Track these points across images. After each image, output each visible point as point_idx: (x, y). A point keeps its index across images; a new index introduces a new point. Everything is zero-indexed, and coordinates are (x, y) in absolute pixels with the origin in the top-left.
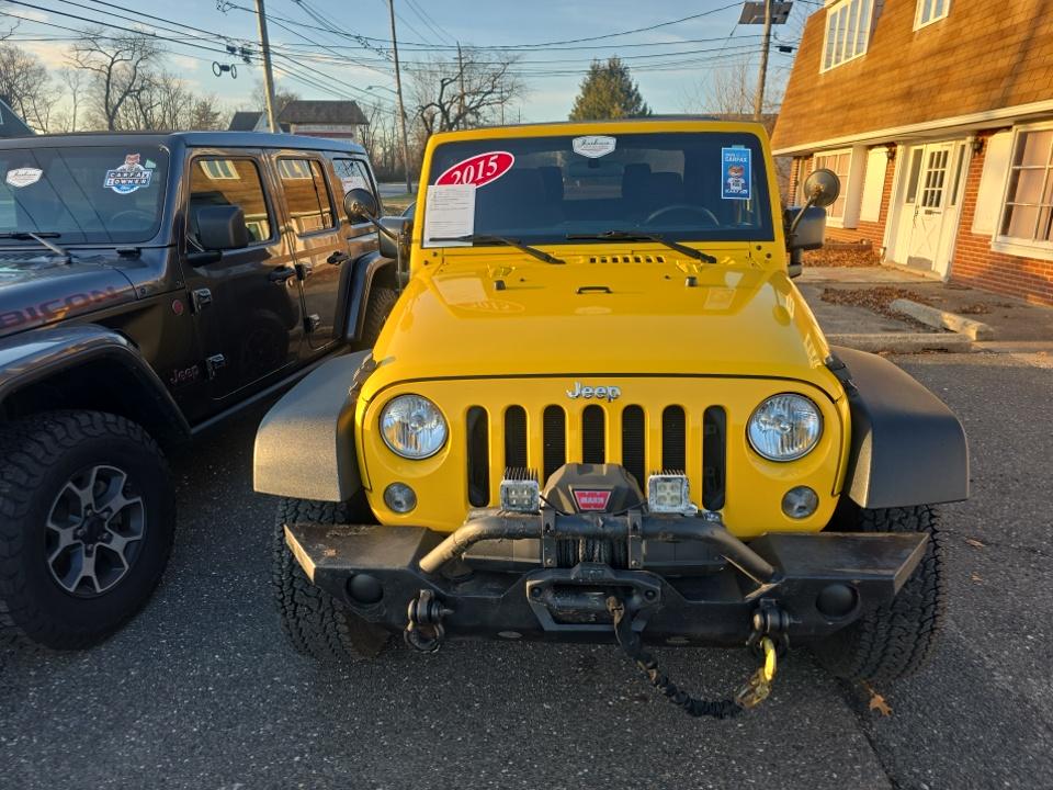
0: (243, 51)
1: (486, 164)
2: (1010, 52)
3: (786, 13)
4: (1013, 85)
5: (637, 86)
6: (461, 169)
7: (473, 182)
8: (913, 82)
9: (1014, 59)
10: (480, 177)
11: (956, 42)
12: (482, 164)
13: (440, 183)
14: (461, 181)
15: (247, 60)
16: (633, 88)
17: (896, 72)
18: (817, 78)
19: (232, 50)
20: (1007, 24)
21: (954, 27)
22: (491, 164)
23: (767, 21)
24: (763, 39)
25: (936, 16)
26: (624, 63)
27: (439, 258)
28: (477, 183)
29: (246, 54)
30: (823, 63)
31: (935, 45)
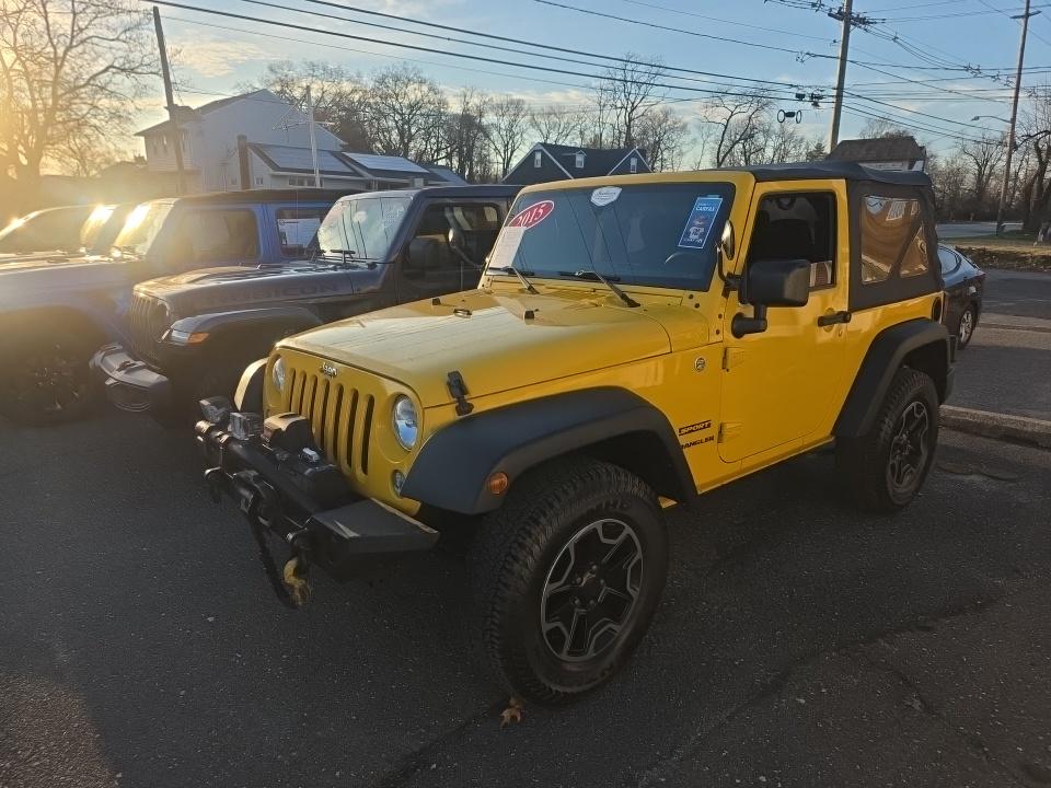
0: (812, 96)
6: (524, 214)
10: (531, 221)
13: (510, 225)
15: (816, 104)
19: (800, 97)
28: (528, 225)
29: (816, 100)
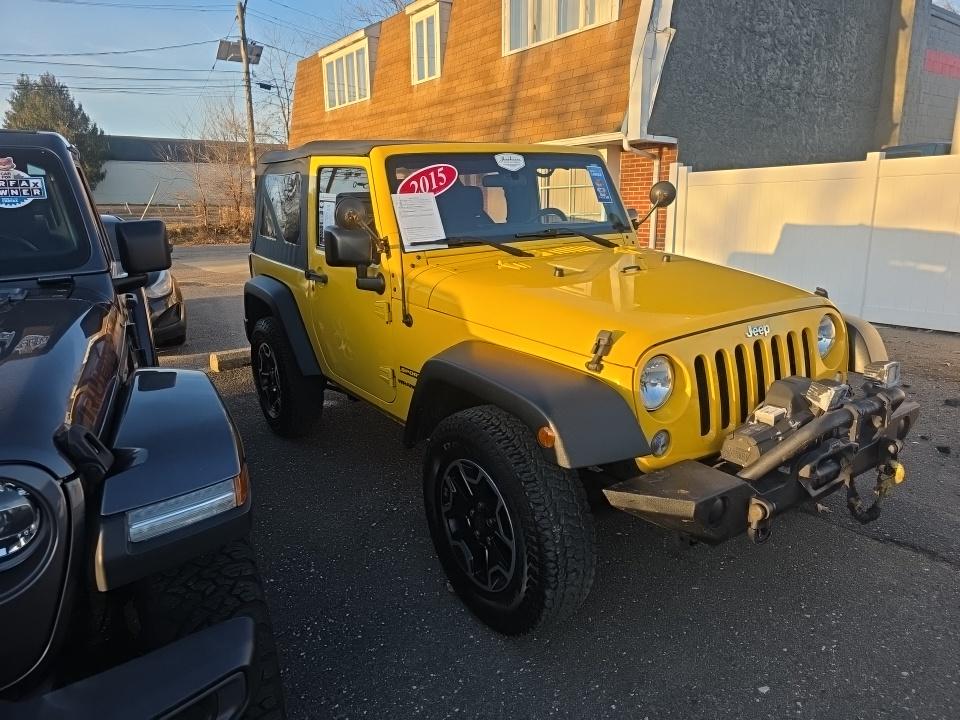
1: (436, 175)
2: (500, 108)
3: (259, 56)
4: (510, 131)
5: (81, 106)
6: (416, 178)
7: (430, 190)
8: (423, 124)
9: (505, 113)
10: (435, 186)
11: (453, 97)
12: (432, 174)
13: (401, 192)
14: (419, 190)
16: (77, 107)
17: (404, 115)
18: (324, 113)
20: (492, 87)
21: (447, 86)
22: (440, 175)
23: (244, 60)
24: (244, 76)
25: (429, 76)
26: (60, 81)
27: (423, 260)
28: (435, 191)
30: (327, 103)
31: (435, 97)
